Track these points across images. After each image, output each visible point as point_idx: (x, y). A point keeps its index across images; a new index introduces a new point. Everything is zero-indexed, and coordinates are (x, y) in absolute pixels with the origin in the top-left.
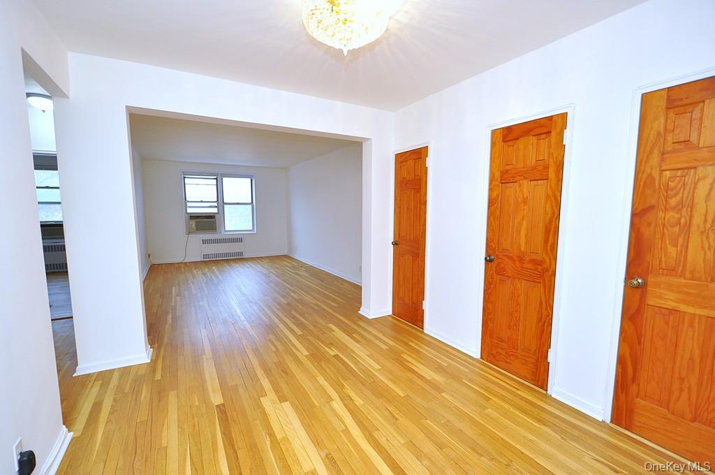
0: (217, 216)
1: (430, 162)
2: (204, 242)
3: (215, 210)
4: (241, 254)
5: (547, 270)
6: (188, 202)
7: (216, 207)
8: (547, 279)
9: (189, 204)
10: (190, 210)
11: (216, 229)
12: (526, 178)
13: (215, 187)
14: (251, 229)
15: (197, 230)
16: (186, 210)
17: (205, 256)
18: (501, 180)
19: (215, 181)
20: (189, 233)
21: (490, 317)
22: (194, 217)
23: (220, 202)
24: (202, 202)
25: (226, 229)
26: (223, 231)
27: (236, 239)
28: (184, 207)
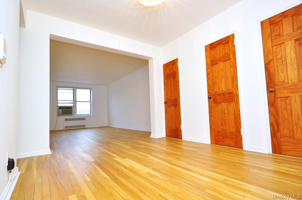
0: (73, 108)
1: (179, 64)
2: (66, 120)
3: (72, 105)
4: (84, 126)
5: (235, 95)
6: (59, 100)
7: (72, 103)
8: (235, 99)
9: (59, 102)
10: (59, 105)
11: (72, 114)
12: (221, 61)
13: (73, 93)
14: (90, 114)
15: (62, 114)
16: (57, 105)
17: (66, 127)
18: (211, 64)
19: (73, 91)
20: (58, 116)
21: (213, 123)
22: (61, 108)
23: (75, 101)
24: (65, 100)
25: (77, 114)
26: (75, 115)
27: (82, 118)
28: (56, 103)
